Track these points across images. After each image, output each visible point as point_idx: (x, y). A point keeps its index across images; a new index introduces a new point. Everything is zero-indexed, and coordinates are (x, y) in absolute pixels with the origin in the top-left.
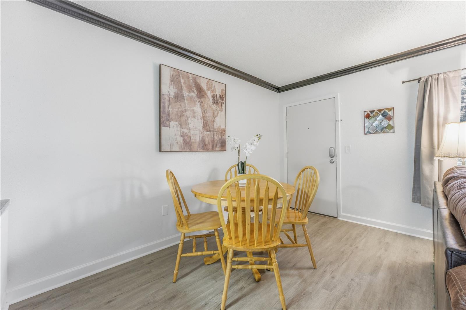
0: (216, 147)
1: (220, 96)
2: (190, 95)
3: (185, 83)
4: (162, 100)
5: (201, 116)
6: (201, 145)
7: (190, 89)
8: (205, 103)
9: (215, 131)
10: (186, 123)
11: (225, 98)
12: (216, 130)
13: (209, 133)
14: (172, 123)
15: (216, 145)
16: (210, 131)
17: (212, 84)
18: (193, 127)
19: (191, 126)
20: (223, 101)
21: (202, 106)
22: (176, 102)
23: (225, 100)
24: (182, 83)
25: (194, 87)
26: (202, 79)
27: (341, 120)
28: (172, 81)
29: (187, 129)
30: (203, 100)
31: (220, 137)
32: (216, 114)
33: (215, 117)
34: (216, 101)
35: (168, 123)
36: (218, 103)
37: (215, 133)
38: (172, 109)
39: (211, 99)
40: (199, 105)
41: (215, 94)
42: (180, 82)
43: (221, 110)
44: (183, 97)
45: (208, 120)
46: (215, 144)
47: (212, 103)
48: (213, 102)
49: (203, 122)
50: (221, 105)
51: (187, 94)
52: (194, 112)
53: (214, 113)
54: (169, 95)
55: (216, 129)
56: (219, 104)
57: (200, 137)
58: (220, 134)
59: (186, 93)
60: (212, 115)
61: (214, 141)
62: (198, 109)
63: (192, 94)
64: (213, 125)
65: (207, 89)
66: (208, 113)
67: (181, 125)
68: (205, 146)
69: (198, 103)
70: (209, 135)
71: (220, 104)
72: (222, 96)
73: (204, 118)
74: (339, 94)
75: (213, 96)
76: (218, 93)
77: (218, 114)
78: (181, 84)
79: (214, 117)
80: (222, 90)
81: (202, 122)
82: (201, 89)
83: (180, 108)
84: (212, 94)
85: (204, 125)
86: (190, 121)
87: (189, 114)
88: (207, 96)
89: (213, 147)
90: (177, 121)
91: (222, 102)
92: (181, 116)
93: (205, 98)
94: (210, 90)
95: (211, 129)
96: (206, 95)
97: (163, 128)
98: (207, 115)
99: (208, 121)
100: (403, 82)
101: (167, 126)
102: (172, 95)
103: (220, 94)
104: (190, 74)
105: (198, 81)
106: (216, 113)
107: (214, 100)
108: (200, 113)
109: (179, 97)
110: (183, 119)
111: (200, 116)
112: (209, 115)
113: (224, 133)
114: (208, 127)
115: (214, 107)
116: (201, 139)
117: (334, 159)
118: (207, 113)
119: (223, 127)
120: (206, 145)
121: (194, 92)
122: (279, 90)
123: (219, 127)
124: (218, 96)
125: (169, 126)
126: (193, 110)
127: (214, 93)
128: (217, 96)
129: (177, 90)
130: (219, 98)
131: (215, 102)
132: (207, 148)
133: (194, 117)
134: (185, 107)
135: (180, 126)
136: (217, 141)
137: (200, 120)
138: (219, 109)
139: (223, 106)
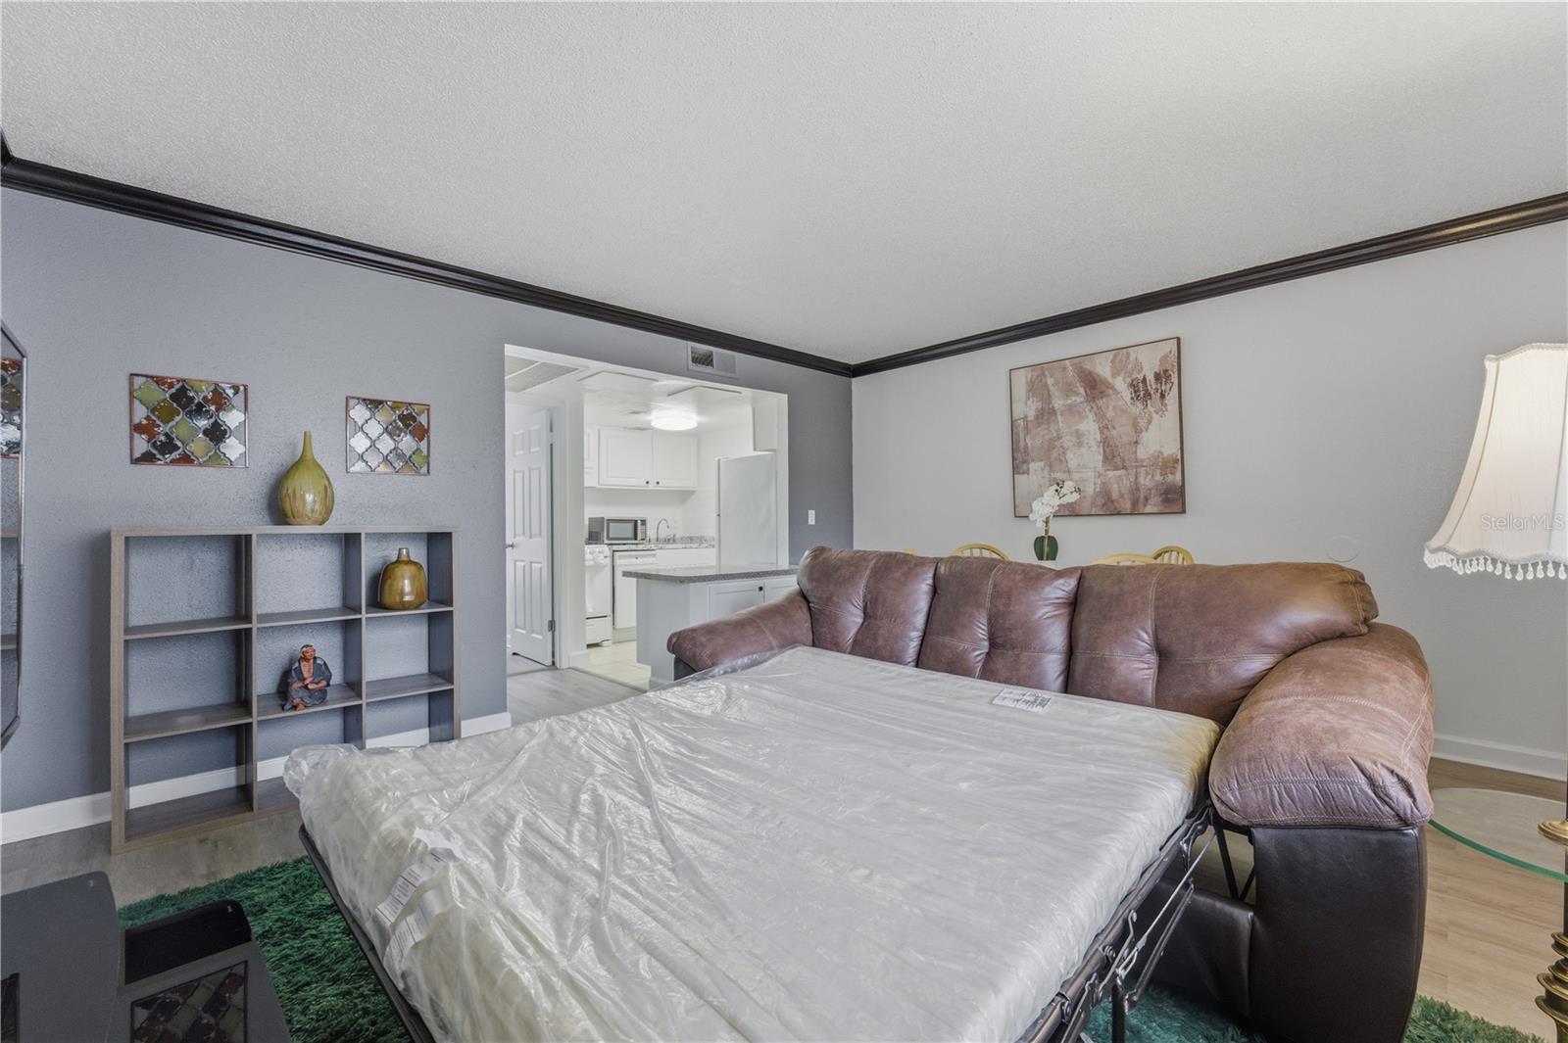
0: (1145, 506)
1: (1157, 377)
2: (1069, 402)
3: (1056, 383)
4: (1015, 430)
5: (1099, 439)
6: (1101, 502)
7: (1068, 391)
8: (1108, 408)
9: (1143, 466)
10: (1062, 459)
11: (1175, 376)
12: (1145, 464)
13: (1121, 472)
14: (1033, 466)
15: (1146, 499)
16: (1124, 468)
17: (1129, 357)
18: (1079, 465)
19: (1072, 464)
20: (1170, 385)
21: (1100, 416)
22: (1039, 425)
23: (1175, 380)
24: (1051, 387)
25: (1078, 384)
26: (1098, 359)
28: (1030, 390)
29: (1065, 472)
30: (1100, 403)
31: (1158, 478)
32: (1142, 423)
33: (1142, 431)
34: (1142, 393)
35: (1025, 466)
36: (1150, 394)
37: (1142, 469)
38: (1032, 442)
39: (1127, 394)
40: (1091, 417)
41: (1140, 377)
42: (1046, 385)
43: (1163, 409)
44: (1053, 412)
45: (1117, 443)
46: (1142, 496)
47: (1129, 401)
48: (1132, 398)
49: (1104, 451)
50: (1163, 396)
51: (1061, 402)
52: (1079, 435)
53: (1135, 425)
54: (1025, 418)
55: (1142, 461)
56: (1153, 396)
57: (1095, 484)
58: (1159, 471)
59: (1058, 403)
60: (1129, 429)
61: (1138, 490)
62: (1089, 426)
63: (1074, 399)
64: (1136, 452)
65: (1113, 375)
66: (1116, 426)
67: (1051, 466)
68: (1110, 504)
69: (1088, 413)
70: (1123, 477)
71: (1158, 395)
72: (1167, 371)
73: (1105, 442)
75: (1133, 385)
76: (1150, 371)
77: (1150, 422)
78: (1049, 391)
79: (1138, 431)
80: (1167, 357)
81: (1102, 451)
82: (1095, 381)
83: (1047, 434)
84: (1129, 380)
85: (1106, 459)
86: (1069, 455)
87: (1068, 441)
88: (1115, 390)
89: (1135, 504)
90: (1041, 460)
91: (1163, 388)
92: (1051, 447)
93: (1108, 396)
94: (1123, 374)
95: (1127, 464)
96: (1108, 387)
97: (1016, 476)
98: (1114, 432)
99: (1117, 446)
101: (1024, 473)
102: (1032, 414)
103: (1157, 369)
104: (1066, 361)
105: (1088, 366)
106: (1145, 420)
107: (1137, 391)
108: (1095, 434)
109: (1046, 414)
110: (1054, 454)
111: (1095, 439)
112: (1122, 432)
113: (1177, 468)
114: (1117, 459)
115: (1137, 409)
116: (1098, 490)
118: (1114, 428)
119: (1172, 451)
120: (1112, 502)
121: (1077, 394)
123: (1157, 454)
124: (1150, 378)
125: (1027, 472)
126: (1077, 431)
127: (1135, 375)
128: (1144, 380)
129: (1040, 403)
130: (1153, 381)
131: (1138, 396)
132: (1116, 509)
133: (1080, 445)
134: (1058, 431)
135: (1047, 469)
136: (1150, 490)
137: (1094, 448)
138: (1152, 409)
139: (1172, 399)
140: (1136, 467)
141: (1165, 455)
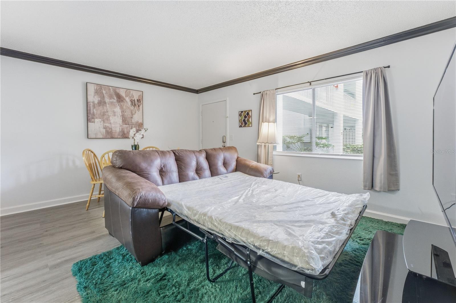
1: (138, 100)
2: (111, 101)
3: (106, 93)
4: (88, 106)
5: (121, 115)
6: (121, 134)
7: (111, 97)
8: (124, 106)
9: (133, 124)
10: (108, 119)
11: (142, 101)
12: (134, 124)
13: (128, 126)
14: (96, 120)
16: (128, 124)
17: (130, 92)
18: (114, 122)
19: (112, 121)
20: (140, 104)
21: (121, 108)
22: (99, 106)
23: (142, 102)
24: (105, 94)
25: (114, 96)
26: (121, 90)
27: (228, 117)
28: (96, 93)
29: (109, 124)
30: (122, 103)
32: (133, 112)
33: (133, 115)
34: (134, 104)
35: (93, 120)
36: (135, 105)
37: (134, 125)
38: (96, 111)
39: (130, 103)
40: (118, 107)
41: (133, 99)
42: (103, 93)
43: (139, 110)
44: (105, 103)
47: (130, 105)
48: (131, 105)
49: (123, 119)
50: (139, 106)
51: (108, 100)
52: (114, 112)
53: (132, 112)
54: (93, 102)
55: (133, 123)
57: (119, 128)
58: (138, 126)
59: (107, 100)
60: (130, 113)
62: (118, 110)
63: (113, 100)
64: (132, 120)
65: (125, 96)
67: (104, 121)
68: (124, 135)
69: (118, 106)
70: (128, 127)
71: (138, 105)
72: (140, 100)
73: (123, 116)
74: (228, 98)
75: (131, 101)
76: (136, 98)
77: (135, 112)
78: (103, 94)
79: (132, 115)
80: (139, 96)
81: (122, 118)
82: (120, 96)
83: (102, 110)
84: (130, 99)
85: (123, 121)
86: (111, 118)
87: (110, 113)
88: (126, 101)
90: (100, 119)
91: (139, 104)
92: (104, 114)
93: (124, 102)
94: (128, 97)
95: (129, 123)
96: (124, 100)
97: (89, 123)
98: (126, 114)
99: (126, 118)
100: (254, 94)
101: (93, 122)
102: (96, 102)
103: (137, 98)
104: (110, 87)
105: (118, 91)
107: (132, 103)
108: (120, 113)
109: (102, 103)
110: (105, 117)
111: (120, 114)
112: (128, 114)
113: (141, 126)
114: (126, 122)
115: (132, 108)
116: (120, 130)
118: (126, 112)
119: (140, 121)
120: (125, 134)
121: (114, 99)
122: (197, 92)
123: (137, 122)
124: (136, 100)
125: (94, 122)
126: (114, 111)
127: (132, 98)
129: (100, 99)
130: (136, 101)
131: (133, 104)
132: (126, 136)
133: (115, 115)
134: (107, 109)
135: (103, 122)
137: (119, 117)
138: (136, 109)
139: (141, 107)
140: (132, 125)
141: (139, 122)
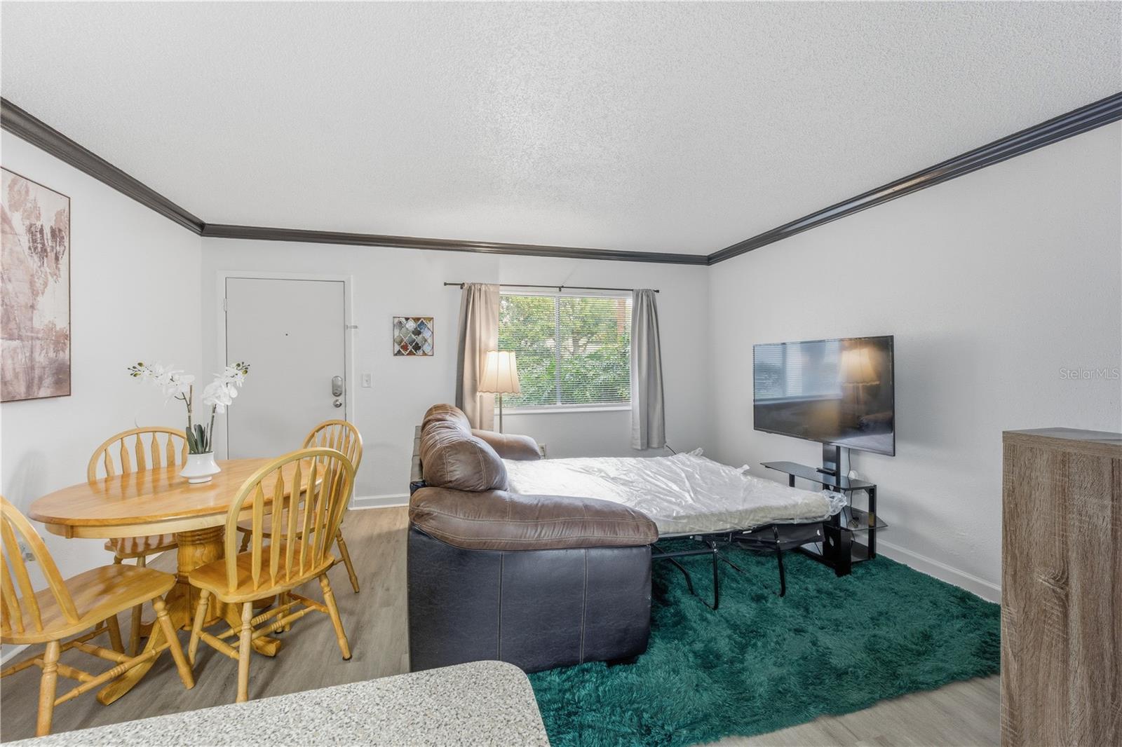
0: (39, 388)
1: (53, 232)
9: (38, 338)
11: (66, 240)
12: (40, 336)
13: (17, 343)
15: (41, 379)
16: (20, 338)
17: (27, 192)
20: (62, 248)
23: (66, 244)
27: (356, 327)
31: (52, 354)
32: (39, 284)
33: (37, 295)
34: (39, 246)
36: (46, 250)
37: (38, 342)
39: (25, 240)
41: (39, 224)
43: (56, 275)
45: (13, 304)
46: (37, 376)
47: (27, 251)
48: (30, 248)
50: (57, 259)
53: (32, 283)
55: (38, 332)
56: (49, 254)
58: (52, 346)
60: (26, 288)
61: (32, 368)
64: (31, 319)
65: (10, 206)
66: (13, 279)
70: (19, 351)
71: (53, 256)
72: (60, 230)
74: (352, 276)
75: (30, 230)
76: (47, 222)
77: (46, 284)
79: (35, 293)
80: (59, 214)
84: (27, 223)
88: (11, 228)
89: (29, 387)
91: (58, 248)
93: (5, 232)
94: (21, 210)
95: (23, 333)
98: (11, 287)
99: (12, 307)
100: (445, 284)
103: (53, 223)
106: (41, 281)
107: (34, 241)
112: (17, 288)
113: (65, 344)
114: (12, 325)
115: (33, 262)
117: (341, 399)
118: (10, 281)
119: (61, 324)
120: (7, 384)
122: (203, 229)
123: (51, 326)
124: (47, 231)
127: (33, 221)
128: (41, 231)
130: (49, 236)
131: (35, 248)
132: (10, 393)
136: (44, 368)
138: (48, 271)
139: (63, 261)
140: (32, 338)
141: (58, 329)
